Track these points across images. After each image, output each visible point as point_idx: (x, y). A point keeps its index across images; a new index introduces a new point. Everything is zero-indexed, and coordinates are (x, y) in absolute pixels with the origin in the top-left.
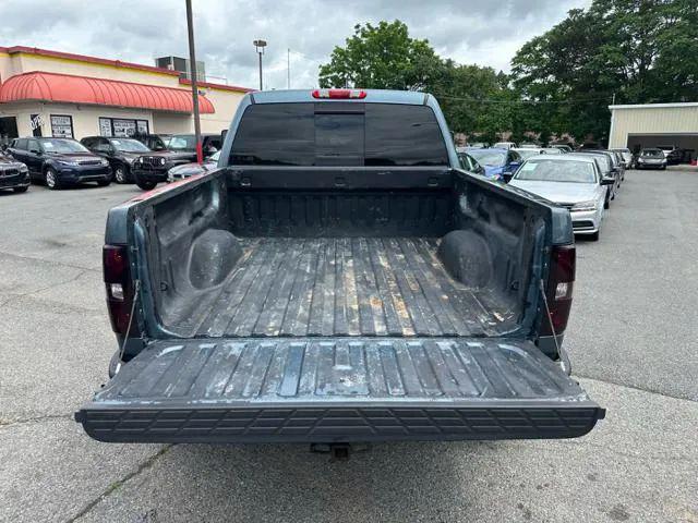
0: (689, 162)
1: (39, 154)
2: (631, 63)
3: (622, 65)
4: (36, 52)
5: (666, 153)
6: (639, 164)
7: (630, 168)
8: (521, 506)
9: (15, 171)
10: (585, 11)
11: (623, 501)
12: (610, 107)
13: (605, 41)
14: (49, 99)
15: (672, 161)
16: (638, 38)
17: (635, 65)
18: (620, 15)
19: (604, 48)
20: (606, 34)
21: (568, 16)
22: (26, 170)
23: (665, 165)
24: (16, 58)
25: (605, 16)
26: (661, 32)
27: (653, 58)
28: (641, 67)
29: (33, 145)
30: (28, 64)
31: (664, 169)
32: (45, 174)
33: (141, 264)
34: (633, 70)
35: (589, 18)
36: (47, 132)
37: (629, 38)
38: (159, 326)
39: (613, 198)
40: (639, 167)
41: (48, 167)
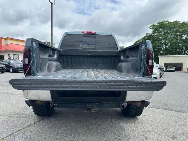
0: (181, 70)
1: (9, 64)
2: (163, 46)
3: (160, 46)
4: (12, 39)
5: (174, 68)
6: (167, 70)
7: (165, 71)
8: (144, 136)
9: (2, 67)
10: (150, 34)
11: (174, 135)
12: (158, 56)
13: (155, 40)
14: (14, 50)
15: (176, 70)
16: (164, 40)
17: (164, 47)
18: (159, 35)
19: (155, 42)
20: (155, 39)
21: (146, 35)
22: (5, 67)
23: (174, 70)
24: (7, 40)
25: (155, 35)
26: (169, 38)
27: (168, 45)
28: (165, 47)
29: (8, 61)
30: (9, 42)
31: (174, 72)
32: (10, 68)
33: (34, 55)
34: (163, 48)
35: (151, 35)
36: (12, 58)
37: (161, 40)
38: (37, 73)
39: (162, 76)
40: (167, 71)
41: (11, 67)
